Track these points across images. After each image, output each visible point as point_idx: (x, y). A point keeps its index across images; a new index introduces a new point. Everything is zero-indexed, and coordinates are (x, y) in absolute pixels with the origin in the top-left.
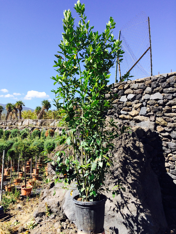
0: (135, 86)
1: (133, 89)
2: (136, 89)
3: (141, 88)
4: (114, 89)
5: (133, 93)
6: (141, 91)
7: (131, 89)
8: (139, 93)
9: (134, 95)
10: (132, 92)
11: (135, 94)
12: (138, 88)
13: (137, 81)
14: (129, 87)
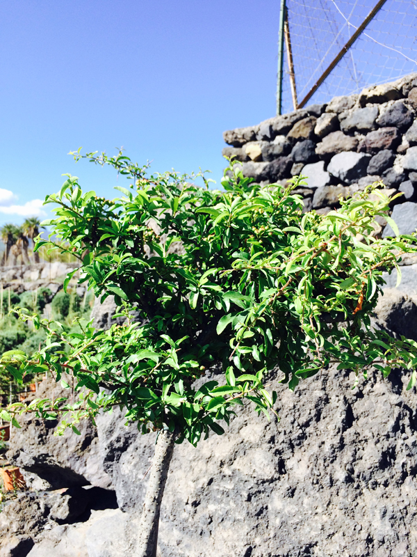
0: (365, 116)
1: (351, 132)
2: (364, 131)
3: (388, 125)
4: (273, 138)
5: (354, 150)
6: (391, 133)
7: (346, 133)
8: (379, 145)
9: (361, 155)
10: (348, 142)
11: (364, 150)
12: (377, 126)
13: (370, 95)
14: (335, 125)
